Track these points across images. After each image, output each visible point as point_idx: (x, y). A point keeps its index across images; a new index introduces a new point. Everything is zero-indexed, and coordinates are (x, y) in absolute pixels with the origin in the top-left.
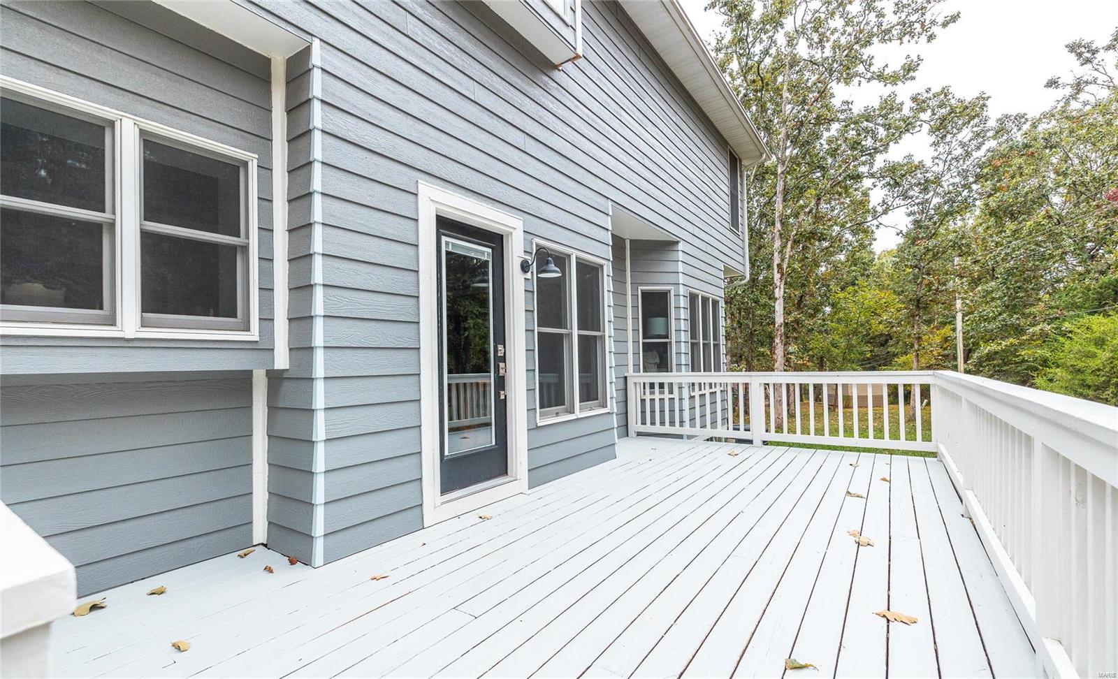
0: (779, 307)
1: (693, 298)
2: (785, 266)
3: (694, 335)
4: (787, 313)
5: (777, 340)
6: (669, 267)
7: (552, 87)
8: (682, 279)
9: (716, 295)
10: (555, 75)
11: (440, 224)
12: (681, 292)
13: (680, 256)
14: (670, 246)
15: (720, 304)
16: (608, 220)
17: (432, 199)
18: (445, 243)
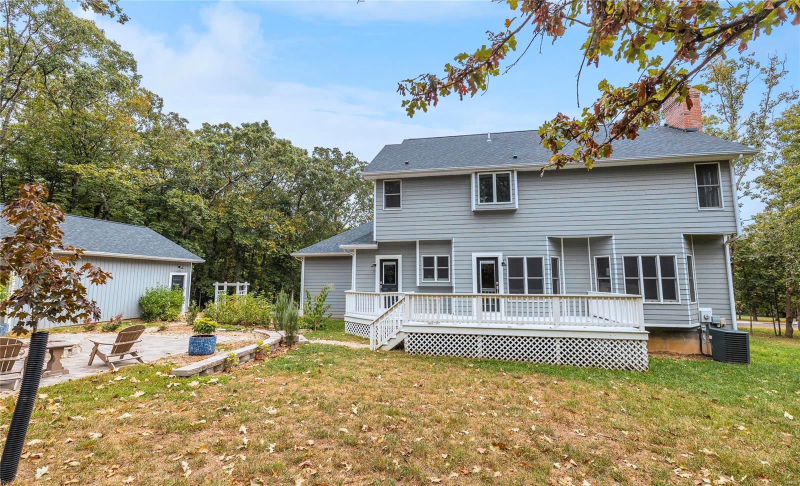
1: (631, 259)
3: (632, 274)
6: (609, 247)
7: (516, 216)
8: (614, 252)
9: (667, 253)
10: (517, 212)
11: (479, 259)
12: (615, 257)
13: (614, 242)
14: (607, 238)
15: (676, 257)
16: (547, 242)
17: (475, 255)
18: (481, 262)
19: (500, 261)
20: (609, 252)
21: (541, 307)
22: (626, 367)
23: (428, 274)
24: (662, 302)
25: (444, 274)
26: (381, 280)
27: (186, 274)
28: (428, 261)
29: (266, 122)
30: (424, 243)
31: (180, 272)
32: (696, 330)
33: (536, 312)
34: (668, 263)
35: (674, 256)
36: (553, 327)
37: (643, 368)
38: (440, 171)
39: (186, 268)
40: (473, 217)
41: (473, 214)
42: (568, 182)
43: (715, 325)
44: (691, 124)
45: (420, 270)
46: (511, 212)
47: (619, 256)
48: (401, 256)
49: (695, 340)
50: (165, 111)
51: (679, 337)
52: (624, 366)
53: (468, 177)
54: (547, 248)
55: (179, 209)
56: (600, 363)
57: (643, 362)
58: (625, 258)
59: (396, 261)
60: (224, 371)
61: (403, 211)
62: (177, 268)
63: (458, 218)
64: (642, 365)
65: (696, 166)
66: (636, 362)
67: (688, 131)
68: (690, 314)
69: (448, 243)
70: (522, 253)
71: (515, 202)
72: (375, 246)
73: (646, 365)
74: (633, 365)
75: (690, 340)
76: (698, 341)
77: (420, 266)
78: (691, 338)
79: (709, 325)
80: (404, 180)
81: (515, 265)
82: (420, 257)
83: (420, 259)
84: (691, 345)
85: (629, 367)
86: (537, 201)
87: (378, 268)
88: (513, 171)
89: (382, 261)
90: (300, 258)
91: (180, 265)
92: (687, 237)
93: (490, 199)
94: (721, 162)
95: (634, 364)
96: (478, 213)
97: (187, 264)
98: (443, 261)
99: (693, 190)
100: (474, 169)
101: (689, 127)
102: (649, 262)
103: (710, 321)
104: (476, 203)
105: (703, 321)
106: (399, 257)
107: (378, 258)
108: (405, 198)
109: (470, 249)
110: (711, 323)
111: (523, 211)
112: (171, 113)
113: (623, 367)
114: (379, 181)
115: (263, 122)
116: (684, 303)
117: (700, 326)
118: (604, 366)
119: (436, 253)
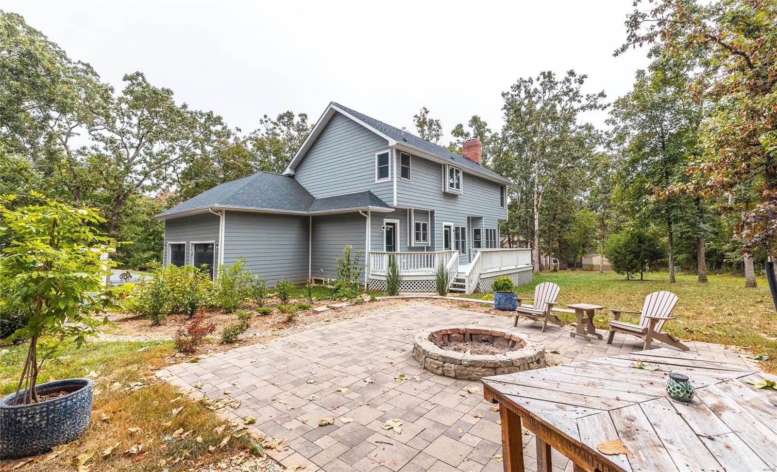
0: (536, 223)
1: (487, 230)
2: (539, 206)
3: (487, 239)
4: (540, 224)
5: (536, 237)
6: (481, 223)
7: (457, 199)
8: (484, 226)
12: (483, 229)
13: (483, 220)
14: (481, 218)
15: (496, 230)
16: (467, 219)
17: (444, 224)
19: (452, 229)
20: (481, 226)
40: (442, 196)
41: (442, 193)
45: (414, 233)
48: (399, 220)
53: (440, 165)
54: (467, 222)
59: (394, 224)
61: (412, 182)
63: (437, 195)
70: (460, 224)
71: (461, 190)
77: (414, 230)
82: (414, 223)
87: (385, 230)
88: (461, 169)
96: (447, 195)
104: (448, 187)
107: (385, 221)
108: (412, 172)
109: (442, 219)
119: (421, 220)
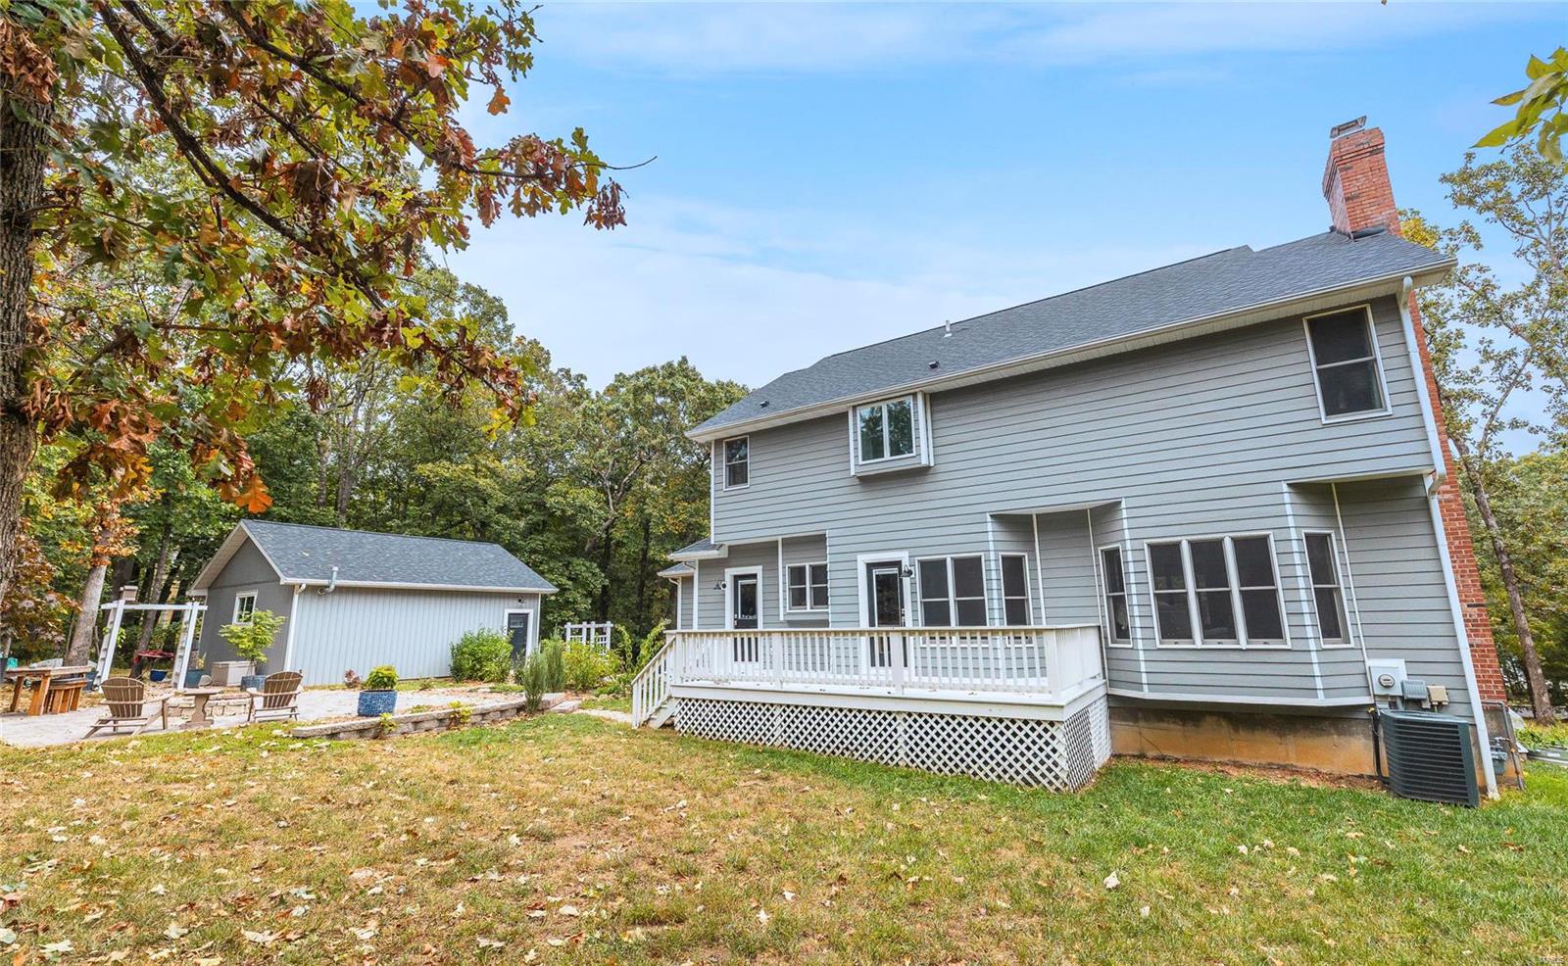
6: (1118, 527)
7: (930, 478)
8: (1128, 535)
9: (1250, 530)
10: (931, 471)
11: (870, 566)
12: (1129, 547)
13: (1125, 513)
14: (1111, 508)
15: (1272, 538)
16: (989, 525)
17: (863, 559)
18: (876, 572)
19: (906, 568)
20: (1118, 536)
21: (965, 658)
22: (1024, 779)
23: (798, 599)
24: (1243, 645)
25: (821, 598)
26: (736, 612)
27: (531, 612)
28: (797, 575)
29: (684, 360)
30: (791, 543)
31: (521, 608)
32: (1365, 716)
33: (955, 668)
34: (1255, 554)
35: (1268, 536)
36: (895, 693)
37: (1057, 784)
38: (795, 414)
39: (527, 602)
40: (858, 489)
41: (857, 482)
42: (1023, 400)
43: (1416, 703)
44: (1366, 218)
45: (784, 591)
46: (921, 473)
47: (1137, 544)
48: (760, 567)
49: (1363, 740)
50: (553, 368)
51: (1322, 732)
52: (1020, 777)
53: (841, 418)
54: (990, 537)
55: (559, 513)
56: (975, 767)
57: (1057, 770)
58: (1152, 547)
59: (754, 576)
60: (375, 738)
61: (753, 489)
62: (516, 602)
63: (838, 492)
64: (1057, 777)
65: (1310, 322)
66: (1043, 769)
67: (1358, 236)
68: (1317, 673)
69: (819, 540)
70: (945, 549)
71: (923, 452)
72: (723, 554)
73: (1063, 776)
74: (1037, 774)
75: (1352, 739)
76: (1371, 744)
77: (784, 583)
78: (1352, 734)
79: (1399, 702)
80: (752, 434)
81: (932, 572)
82: (784, 568)
83: (784, 571)
84: (1355, 753)
85: (1028, 778)
86: (967, 446)
87: (729, 592)
88: (915, 395)
89: (737, 578)
90: (675, 580)
91: (520, 597)
92: (1301, 489)
93: (879, 453)
94: (1374, 302)
95: (1039, 773)
96: (866, 481)
97: (533, 596)
98: (820, 573)
99: (1305, 379)
100: (848, 402)
101: (1361, 227)
102: (1208, 554)
103: (1397, 691)
104: (856, 462)
105: (1379, 691)
106: (758, 570)
107: (730, 573)
108: (754, 466)
109: (853, 548)
110: (1402, 698)
111: (942, 468)
112: (561, 370)
113: (1018, 779)
114: (718, 442)
115: (680, 359)
116: (1300, 645)
117: (1374, 705)
118: (981, 774)
119: (809, 559)
